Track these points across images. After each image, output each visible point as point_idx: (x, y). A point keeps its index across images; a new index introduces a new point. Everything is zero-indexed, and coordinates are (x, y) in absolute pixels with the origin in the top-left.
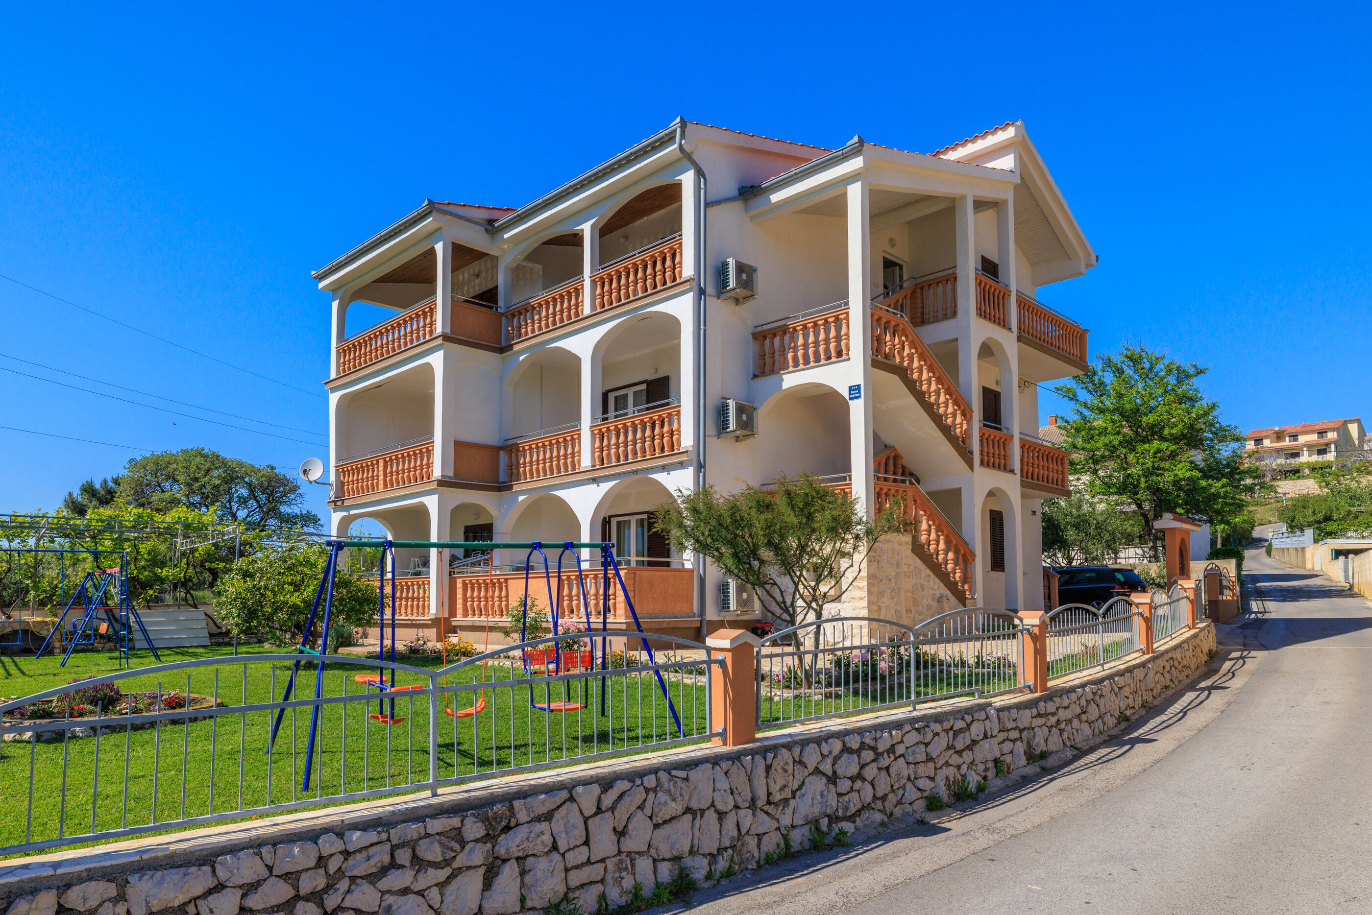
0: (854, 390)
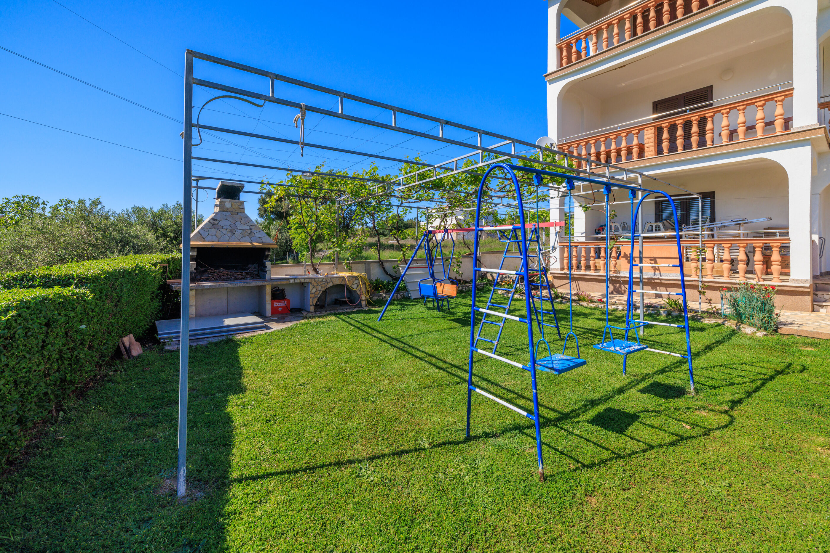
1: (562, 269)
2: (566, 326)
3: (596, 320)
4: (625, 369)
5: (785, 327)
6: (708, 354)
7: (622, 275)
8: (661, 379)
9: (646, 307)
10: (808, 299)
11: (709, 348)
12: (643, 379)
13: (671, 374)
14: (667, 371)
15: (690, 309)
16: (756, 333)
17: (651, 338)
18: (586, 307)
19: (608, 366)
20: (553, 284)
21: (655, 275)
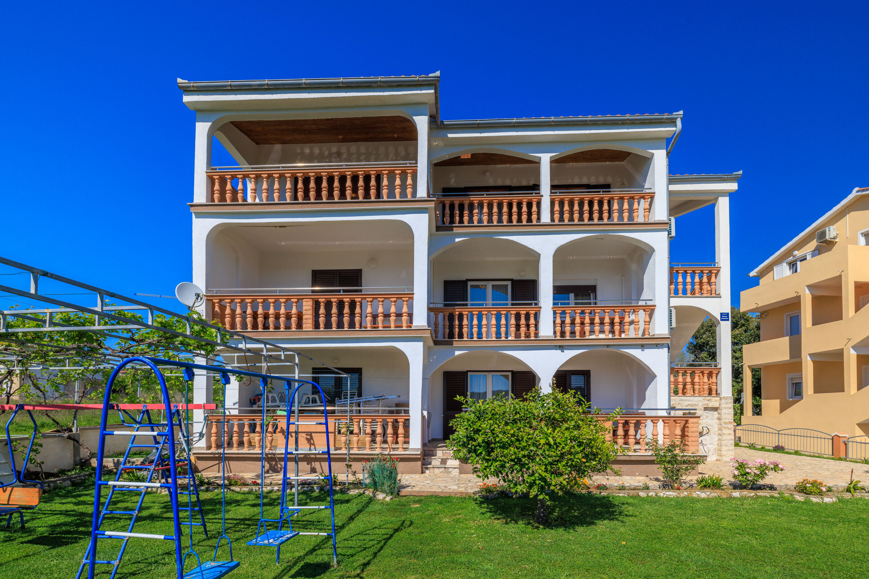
0: (724, 316)
1: (209, 447)
2: (215, 521)
3: (249, 507)
4: (278, 557)
5: (404, 490)
6: (350, 525)
7: (278, 452)
8: (312, 559)
9: (301, 484)
10: (419, 463)
11: (352, 518)
12: (295, 564)
13: (319, 552)
14: (317, 550)
15: (340, 482)
16: (385, 498)
17: (304, 519)
18: (238, 493)
19: (262, 558)
20: (196, 467)
21: (310, 450)
